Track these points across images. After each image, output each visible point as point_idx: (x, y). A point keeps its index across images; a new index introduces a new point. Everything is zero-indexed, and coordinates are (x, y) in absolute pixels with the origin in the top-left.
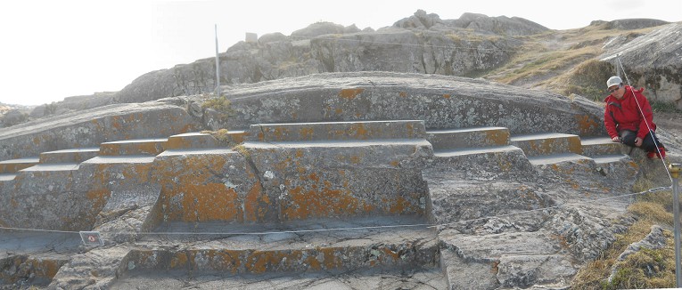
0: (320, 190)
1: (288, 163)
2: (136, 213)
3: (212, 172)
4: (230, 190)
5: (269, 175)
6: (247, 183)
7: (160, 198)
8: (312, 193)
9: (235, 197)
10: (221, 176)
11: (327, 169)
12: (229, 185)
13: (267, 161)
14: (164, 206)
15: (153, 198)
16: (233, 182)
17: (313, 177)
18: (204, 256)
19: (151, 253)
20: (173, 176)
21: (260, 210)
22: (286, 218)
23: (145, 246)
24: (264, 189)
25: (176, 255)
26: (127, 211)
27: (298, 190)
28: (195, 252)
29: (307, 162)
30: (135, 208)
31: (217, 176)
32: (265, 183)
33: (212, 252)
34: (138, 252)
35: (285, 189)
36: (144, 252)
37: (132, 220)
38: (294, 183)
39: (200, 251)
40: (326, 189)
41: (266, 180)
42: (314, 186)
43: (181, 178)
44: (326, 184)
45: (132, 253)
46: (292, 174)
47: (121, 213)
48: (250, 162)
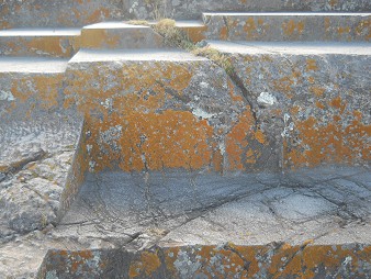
0: (345, 125)
1: (295, 79)
2: (45, 166)
3: (169, 91)
4: (202, 122)
5: (266, 98)
6: (232, 111)
7: (82, 134)
8: (331, 128)
9: (210, 133)
10: (186, 99)
11: (360, 91)
12: (199, 113)
13: (260, 77)
14: (89, 147)
15: (72, 135)
16: (207, 109)
17: (336, 104)
18: (192, 257)
19: (88, 255)
20: (103, 96)
21: (250, 153)
22: (289, 165)
23: (75, 240)
24: (257, 121)
25: (138, 257)
26: (26, 162)
27: (310, 122)
28: (175, 250)
29: (328, 80)
30: (41, 156)
31: (178, 98)
32: (260, 112)
33: (207, 251)
34: (63, 252)
35: (290, 120)
36: (75, 254)
37: (39, 184)
38: (305, 111)
39: (184, 248)
40: (355, 123)
41: (262, 106)
42: (337, 118)
43: (116, 101)
44: (355, 114)
45: (51, 256)
46: (303, 98)
47: (17, 168)
48: (233, 77)
